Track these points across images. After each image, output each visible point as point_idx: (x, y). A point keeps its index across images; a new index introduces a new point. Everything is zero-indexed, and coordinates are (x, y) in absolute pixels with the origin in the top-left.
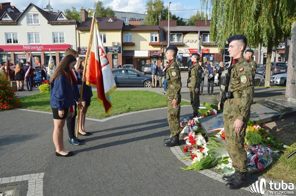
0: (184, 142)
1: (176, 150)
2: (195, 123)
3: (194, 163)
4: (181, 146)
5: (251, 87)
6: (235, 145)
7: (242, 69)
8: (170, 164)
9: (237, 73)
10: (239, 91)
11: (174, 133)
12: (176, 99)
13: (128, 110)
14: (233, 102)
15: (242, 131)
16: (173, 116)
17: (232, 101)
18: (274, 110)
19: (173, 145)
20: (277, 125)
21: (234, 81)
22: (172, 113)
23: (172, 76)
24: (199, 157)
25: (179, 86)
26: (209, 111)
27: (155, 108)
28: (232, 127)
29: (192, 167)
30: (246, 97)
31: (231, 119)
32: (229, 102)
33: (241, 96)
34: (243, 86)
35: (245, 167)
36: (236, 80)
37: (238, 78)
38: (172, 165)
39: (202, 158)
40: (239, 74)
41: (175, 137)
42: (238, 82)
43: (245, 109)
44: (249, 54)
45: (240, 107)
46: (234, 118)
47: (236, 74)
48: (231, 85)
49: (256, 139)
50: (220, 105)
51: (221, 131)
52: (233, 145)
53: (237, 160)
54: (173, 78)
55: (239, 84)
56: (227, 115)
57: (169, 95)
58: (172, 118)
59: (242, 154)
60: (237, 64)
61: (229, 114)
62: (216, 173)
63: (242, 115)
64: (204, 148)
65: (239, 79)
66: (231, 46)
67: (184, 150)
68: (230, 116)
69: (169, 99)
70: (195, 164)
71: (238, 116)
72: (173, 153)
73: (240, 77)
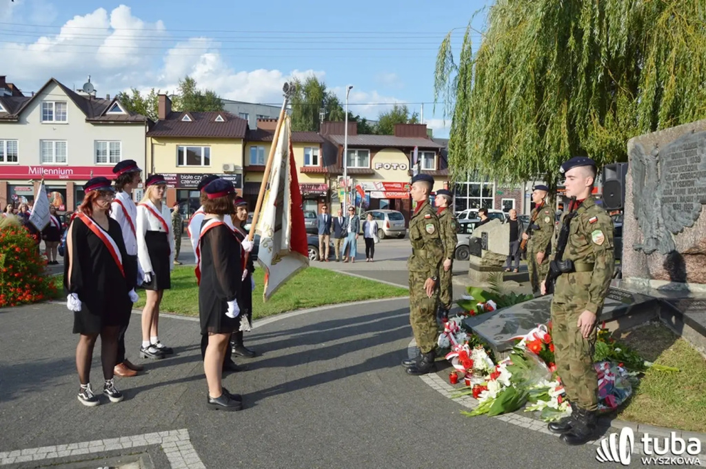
0: (448, 364)
1: (433, 380)
2: (459, 327)
3: (485, 401)
4: (439, 372)
5: (610, 251)
6: (579, 360)
7: (595, 218)
8: (435, 406)
9: (584, 224)
10: (587, 258)
11: (427, 347)
12: (433, 278)
13: (297, 305)
14: (575, 278)
15: (593, 333)
16: (426, 312)
17: (573, 277)
18: (611, 298)
19: (425, 371)
20: (620, 326)
21: (577, 239)
22: (425, 306)
23: (427, 233)
24: (493, 389)
25: (440, 251)
26: (479, 304)
27: (348, 301)
28: (574, 326)
29: (482, 409)
30: (604, 270)
31: (571, 311)
32: (567, 279)
33: (590, 267)
34: (597, 249)
35: (595, 402)
36: (582, 239)
37: (586, 234)
38: (440, 408)
39: (499, 391)
40: (588, 227)
41: (427, 355)
42: (584, 242)
43: (601, 292)
44: (541, 194)
45: (590, 288)
46: (577, 308)
47: (581, 227)
48: (572, 249)
49: (601, 351)
50: (546, 285)
51: (525, 339)
52: (575, 359)
53: (581, 388)
54: (428, 236)
55: (587, 247)
56: (560, 304)
57: (419, 271)
58: (423, 317)
59: (591, 377)
60: (581, 210)
61: (569, 301)
62: (531, 420)
63: (595, 303)
64: (500, 373)
65: (588, 237)
66: (570, 177)
67: (449, 380)
68: (569, 305)
69: (419, 279)
70: (486, 403)
71: (585, 304)
72: (431, 386)
73: (590, 234)
